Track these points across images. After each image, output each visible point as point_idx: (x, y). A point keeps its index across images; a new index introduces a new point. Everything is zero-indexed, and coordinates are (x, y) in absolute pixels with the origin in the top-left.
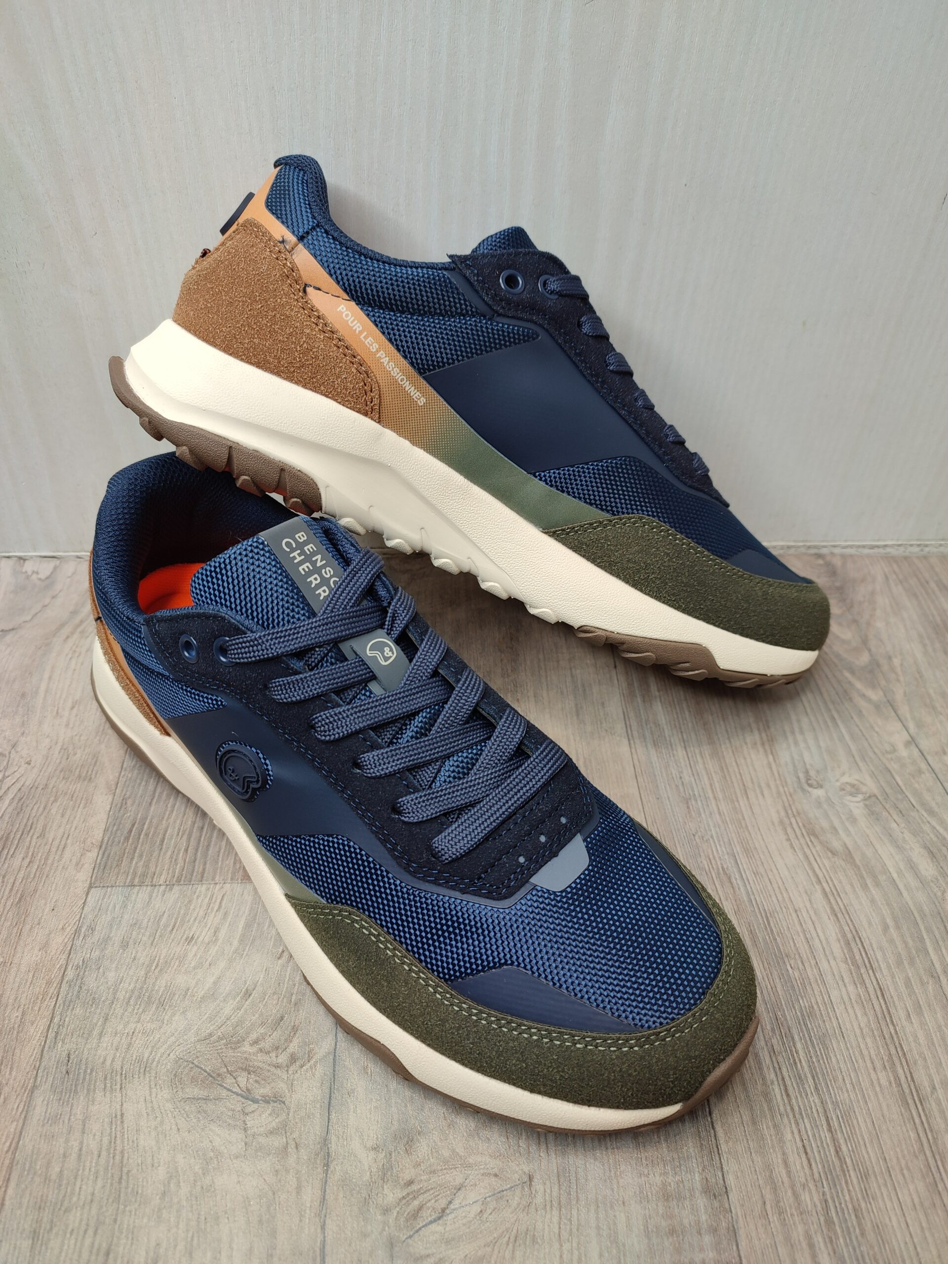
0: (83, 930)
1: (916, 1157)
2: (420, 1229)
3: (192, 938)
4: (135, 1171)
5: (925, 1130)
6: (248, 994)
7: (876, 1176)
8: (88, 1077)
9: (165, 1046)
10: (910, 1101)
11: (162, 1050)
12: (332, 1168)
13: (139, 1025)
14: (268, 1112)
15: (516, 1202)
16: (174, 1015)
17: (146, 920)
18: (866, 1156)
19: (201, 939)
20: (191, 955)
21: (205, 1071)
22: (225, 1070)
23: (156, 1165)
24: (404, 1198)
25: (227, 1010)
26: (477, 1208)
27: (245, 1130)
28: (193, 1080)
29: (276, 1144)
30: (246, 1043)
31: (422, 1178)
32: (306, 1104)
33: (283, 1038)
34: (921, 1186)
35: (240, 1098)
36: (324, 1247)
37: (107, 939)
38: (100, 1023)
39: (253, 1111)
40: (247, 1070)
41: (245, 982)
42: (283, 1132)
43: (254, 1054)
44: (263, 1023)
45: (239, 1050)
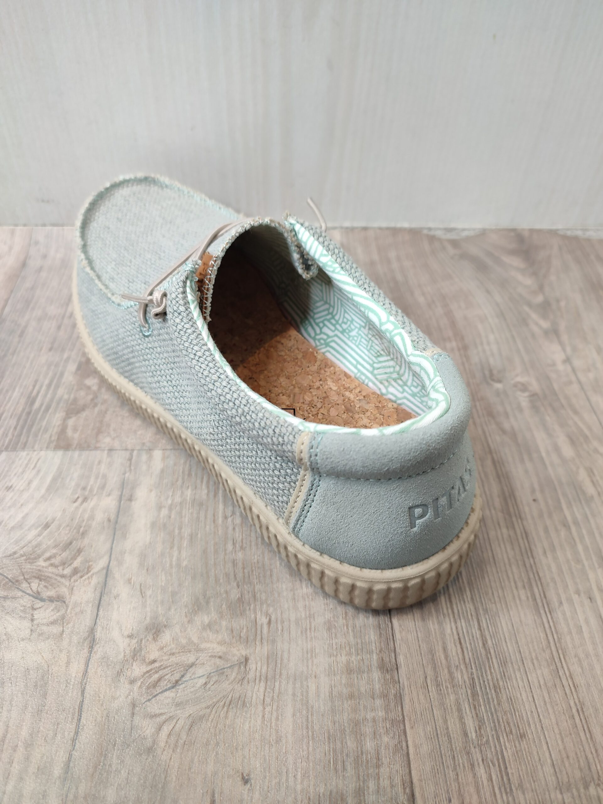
1: (544, 651)
2: (157, 695)
3: (11, 487)
5: (552, 632)
6: (47, 526)
7: (512, 663)
10: (542, 612)
12: (95, 649)
14: (52, 608)
15: (233, 677)
18: (506, 649)
19: (17, 488)
20: (8, 498)
21: (7, 578)
22: (23, 578)
24: (148, 672)
25: (30, 536)
26: (202, 681)
27: (32, 620)
29: (55, 631)
30: (41, 559)
31: (164, 658)
32: (81, 604)
33: (70, 557)
34: (546, 671)
35: (31, 598)
36: (82, 706)
39: (40, 608)
40: (39, 578)
41: (47, 518)
42: (61, 623)
43: (46, 567)
44: (56, 546)
45: (35, 564)
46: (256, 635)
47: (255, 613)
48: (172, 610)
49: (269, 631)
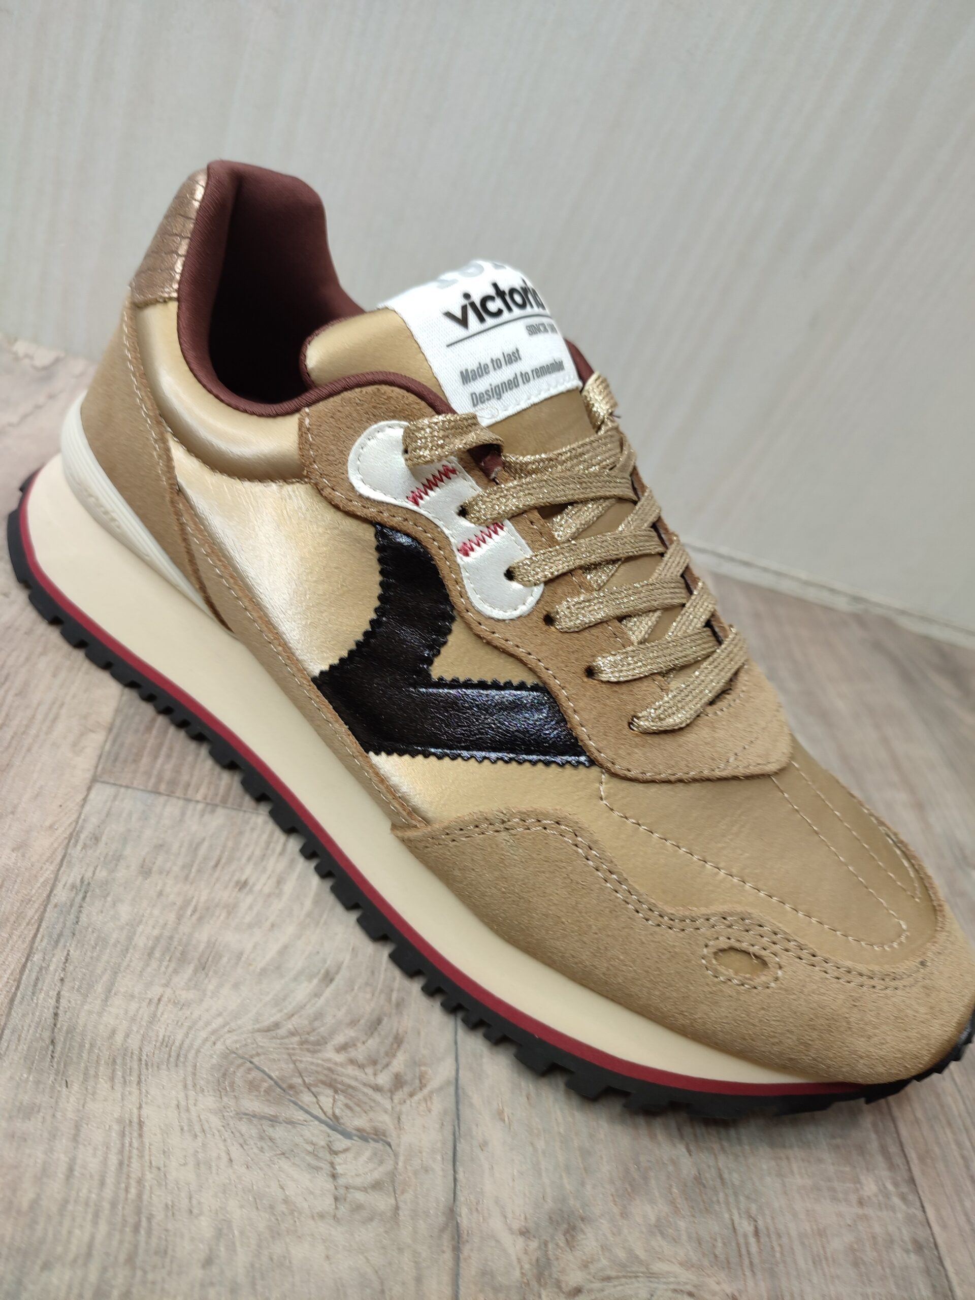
0: (83, 836)
3: (245, 883)
4: (159, 1216)
8: (85, 1055)
9: (209, 1029)
11: (203, 1034)
12: (465, 1254)
13: (169, 992)
14: (368, 1154)
16: (220, 986)
17: (176, 846)
19: (257, 888)
20: (243, 907)
21: (271, 1078)
22: (300, 1081)
23: (195, 1211)
25: (300, 994)
27: (334, 1176)
28: (253, 1086)
29: (381, 1205)
30: (330, 1046)
31: (593, 1286)
32: (421, 1152)
33: (382, 1051)
35: (324, 1127)
37: (118, 858)
38: (106, 977)
39: (346, 1150)
40: (332, 1085)
41: (325, 961)
42: (391, 1189)
43: (342, 1065)
44: (353, 1023)
45: (320, 1055)
46: (740, 1256)
47: (729, 1211)
48: (589, 1187)
49: (760, 1251)
